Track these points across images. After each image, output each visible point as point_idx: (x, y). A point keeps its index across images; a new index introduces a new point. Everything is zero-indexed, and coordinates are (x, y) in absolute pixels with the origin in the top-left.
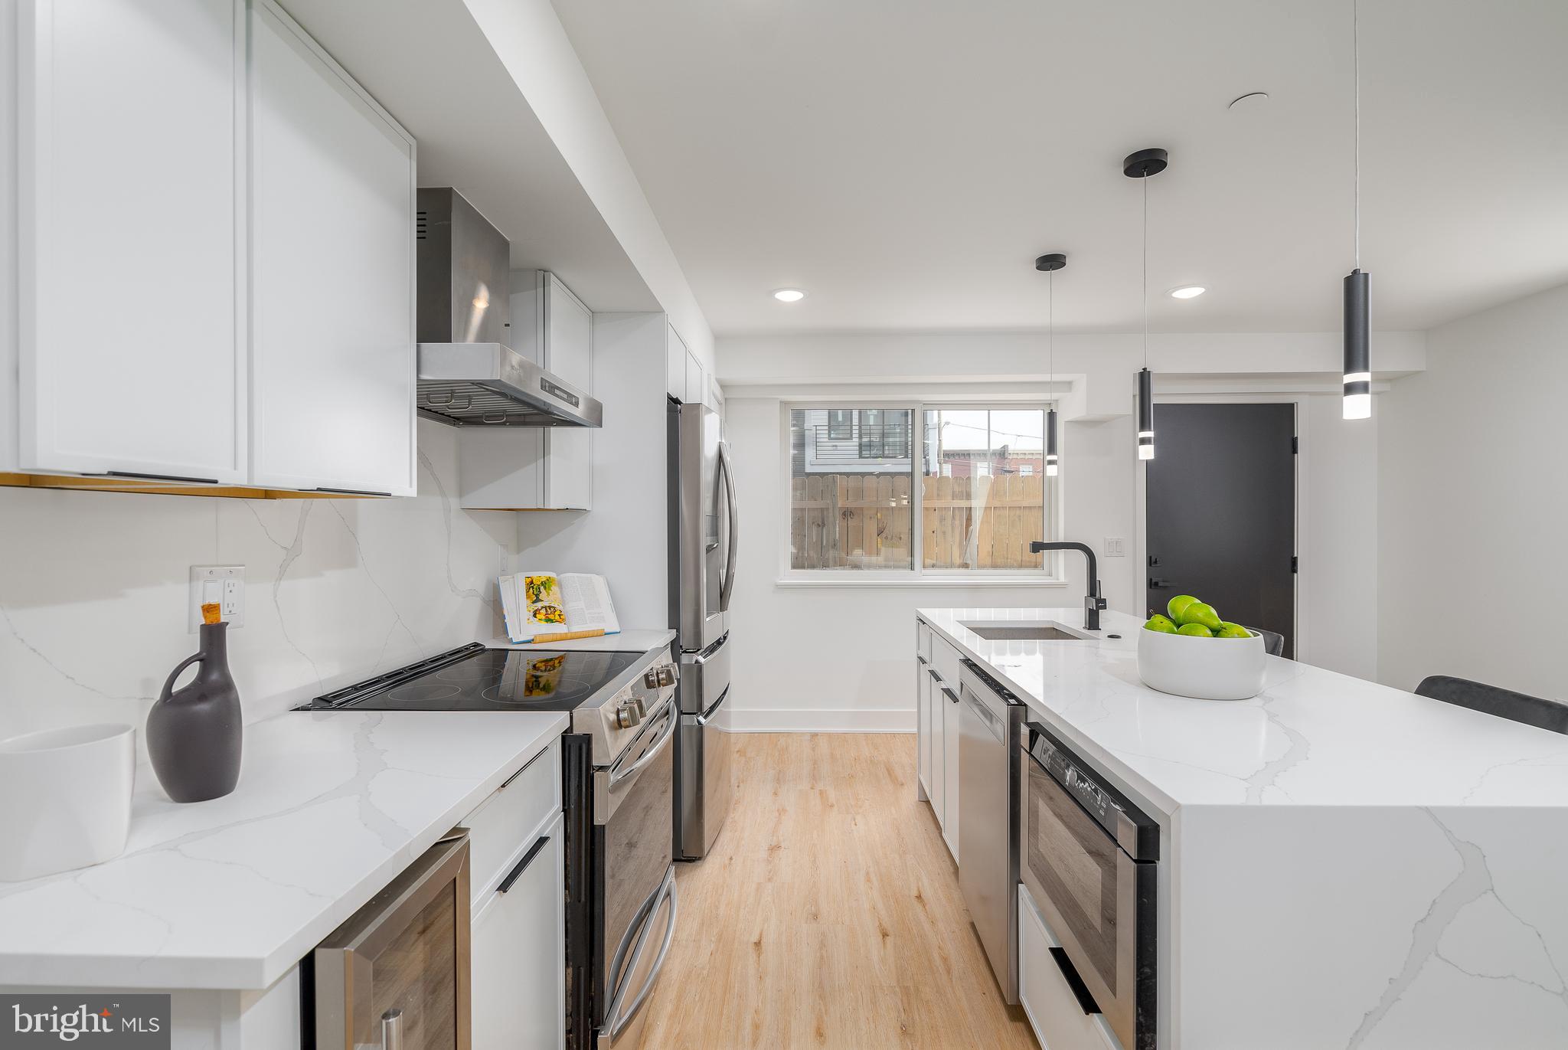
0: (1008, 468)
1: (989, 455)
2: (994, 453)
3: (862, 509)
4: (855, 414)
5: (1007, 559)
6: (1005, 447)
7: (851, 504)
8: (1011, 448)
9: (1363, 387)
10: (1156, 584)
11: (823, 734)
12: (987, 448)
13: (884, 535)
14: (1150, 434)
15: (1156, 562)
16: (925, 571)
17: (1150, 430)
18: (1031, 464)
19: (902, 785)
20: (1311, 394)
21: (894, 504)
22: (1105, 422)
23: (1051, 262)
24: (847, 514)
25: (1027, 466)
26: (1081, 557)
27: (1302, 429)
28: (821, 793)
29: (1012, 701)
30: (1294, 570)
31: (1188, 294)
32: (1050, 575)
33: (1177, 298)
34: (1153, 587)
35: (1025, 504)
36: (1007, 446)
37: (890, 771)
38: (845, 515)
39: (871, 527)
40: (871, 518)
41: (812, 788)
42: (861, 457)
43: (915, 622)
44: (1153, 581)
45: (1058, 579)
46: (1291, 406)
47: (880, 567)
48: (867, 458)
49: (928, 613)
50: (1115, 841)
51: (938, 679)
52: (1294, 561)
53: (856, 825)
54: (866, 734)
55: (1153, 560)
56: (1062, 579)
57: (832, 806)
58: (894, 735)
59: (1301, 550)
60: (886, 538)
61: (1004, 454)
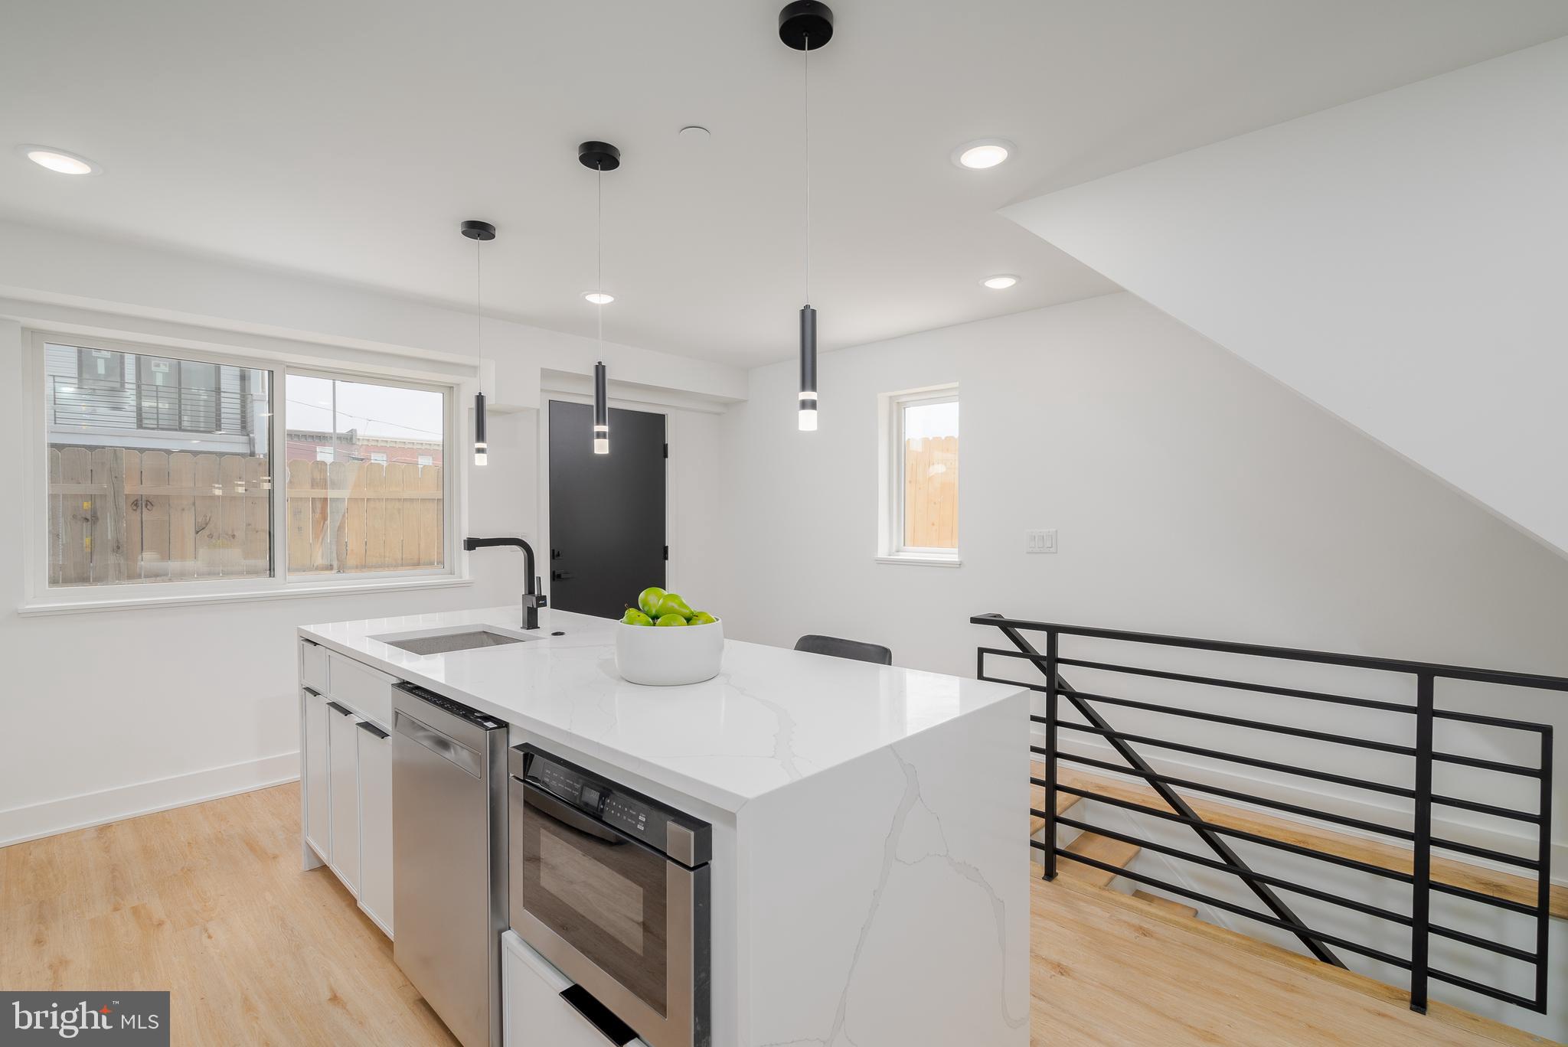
0: (356, 454)
1: (334, 439)
2: (340, 438)
3: (168, 497)
4: (130, 361)
5: (385, 557)
6: (352, 432)
7: (147, 489)
8: (360, 433)
9: (813, 405)
10: (559, 576)
11: (122, 823)
12: (332, 431)
13: (206, 532)
14: (605, 428)
15: (558, 555)
16: (291, 577)
17: (604, 424)
18: (384, 453)
19: (275, 857)
20: (677, 408)
21: (218, 492)
22: (509, 413)
23: (479, 230)
24: (139, 503)
25: (381, 455)
26: (519, 553)
27: (671, 438)
28: (135, 911)
29: (490, 725)
30: (666, 558)
31: (600, 299)
32: (452, 573)
33: (589, 302)
34: (556, 579)
35: (406, 496)
36: (355, 430)
37: (252, 846)
38: (136, 505)
39: (186, 522)
40: (183, 510)
41: (116, 909)
42: (140, 426)
43: (295, 643)
44: (556, 574)
45: (461, 577)
46: (663, 416)
47: (201, 575)
48: (153, 429)
49: (314, 630)
50: (664, 854)
51: (346, 712)
52: (666, 549)
53: (210, 937)
54: (202, 806)
55: (556, 553)
56: (466, 576)
57: (160, 924)
58: (248, 794)
59: (670, 542)
60: (211, 536)
61: (351, 438)
